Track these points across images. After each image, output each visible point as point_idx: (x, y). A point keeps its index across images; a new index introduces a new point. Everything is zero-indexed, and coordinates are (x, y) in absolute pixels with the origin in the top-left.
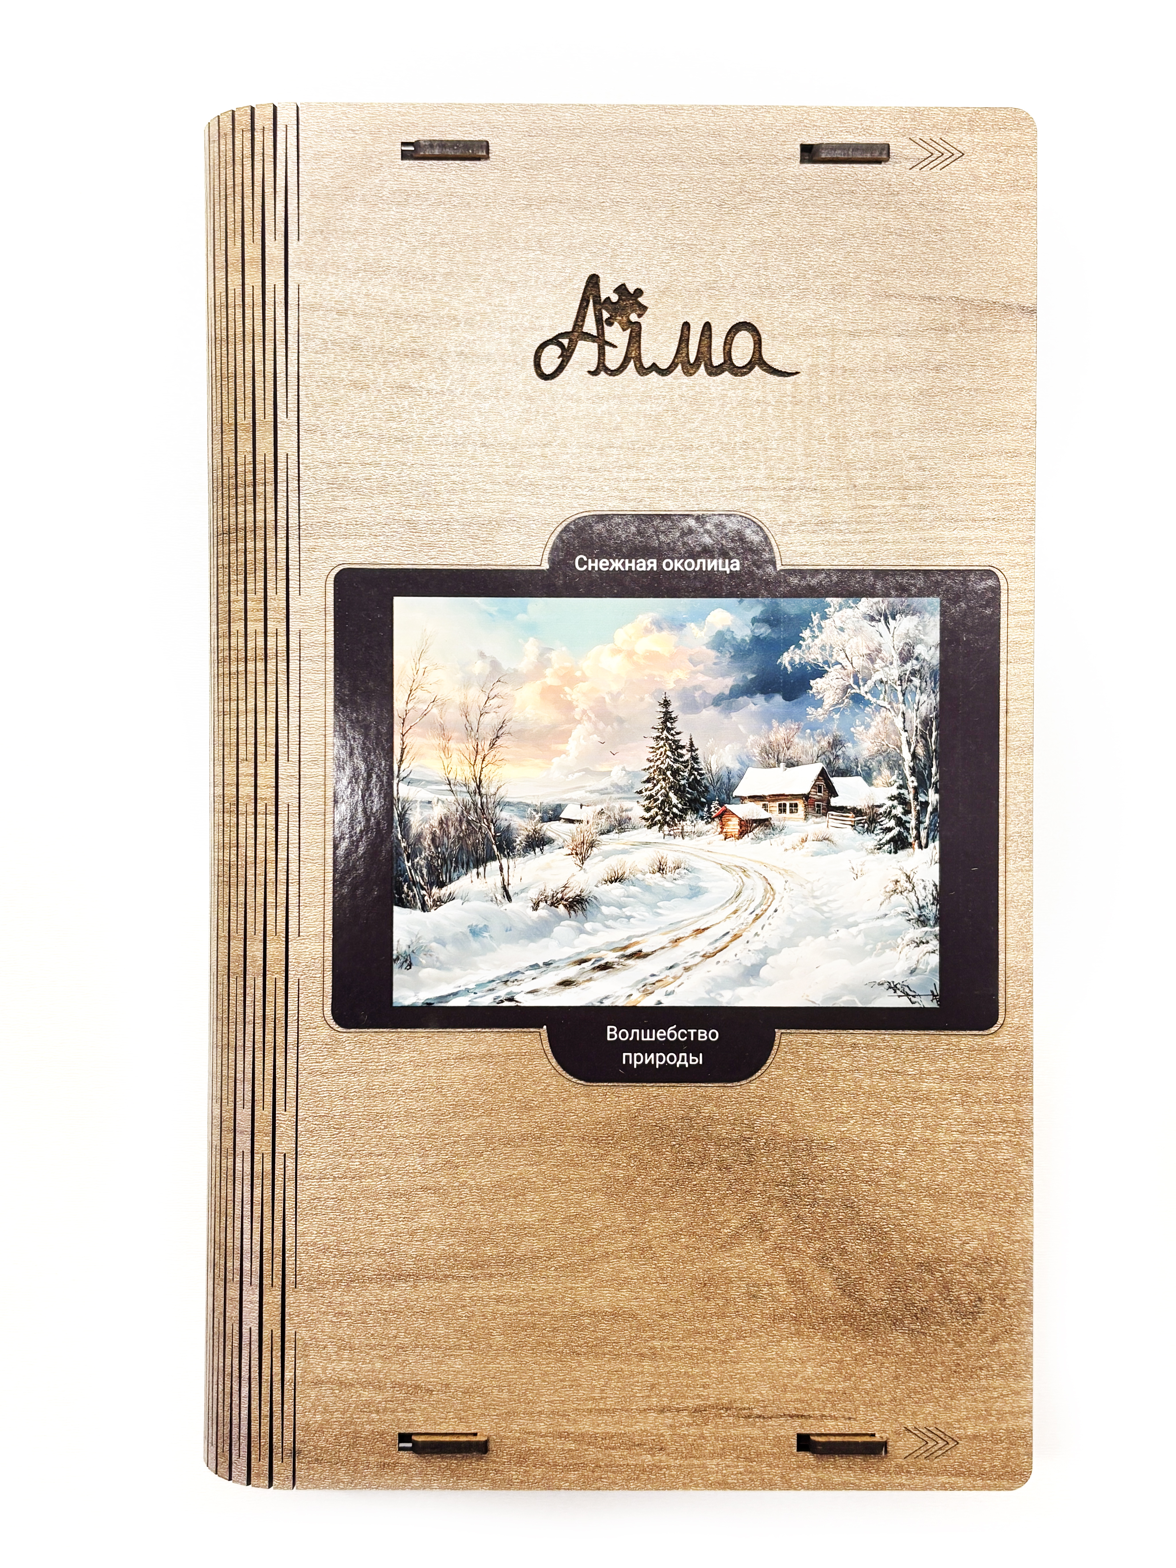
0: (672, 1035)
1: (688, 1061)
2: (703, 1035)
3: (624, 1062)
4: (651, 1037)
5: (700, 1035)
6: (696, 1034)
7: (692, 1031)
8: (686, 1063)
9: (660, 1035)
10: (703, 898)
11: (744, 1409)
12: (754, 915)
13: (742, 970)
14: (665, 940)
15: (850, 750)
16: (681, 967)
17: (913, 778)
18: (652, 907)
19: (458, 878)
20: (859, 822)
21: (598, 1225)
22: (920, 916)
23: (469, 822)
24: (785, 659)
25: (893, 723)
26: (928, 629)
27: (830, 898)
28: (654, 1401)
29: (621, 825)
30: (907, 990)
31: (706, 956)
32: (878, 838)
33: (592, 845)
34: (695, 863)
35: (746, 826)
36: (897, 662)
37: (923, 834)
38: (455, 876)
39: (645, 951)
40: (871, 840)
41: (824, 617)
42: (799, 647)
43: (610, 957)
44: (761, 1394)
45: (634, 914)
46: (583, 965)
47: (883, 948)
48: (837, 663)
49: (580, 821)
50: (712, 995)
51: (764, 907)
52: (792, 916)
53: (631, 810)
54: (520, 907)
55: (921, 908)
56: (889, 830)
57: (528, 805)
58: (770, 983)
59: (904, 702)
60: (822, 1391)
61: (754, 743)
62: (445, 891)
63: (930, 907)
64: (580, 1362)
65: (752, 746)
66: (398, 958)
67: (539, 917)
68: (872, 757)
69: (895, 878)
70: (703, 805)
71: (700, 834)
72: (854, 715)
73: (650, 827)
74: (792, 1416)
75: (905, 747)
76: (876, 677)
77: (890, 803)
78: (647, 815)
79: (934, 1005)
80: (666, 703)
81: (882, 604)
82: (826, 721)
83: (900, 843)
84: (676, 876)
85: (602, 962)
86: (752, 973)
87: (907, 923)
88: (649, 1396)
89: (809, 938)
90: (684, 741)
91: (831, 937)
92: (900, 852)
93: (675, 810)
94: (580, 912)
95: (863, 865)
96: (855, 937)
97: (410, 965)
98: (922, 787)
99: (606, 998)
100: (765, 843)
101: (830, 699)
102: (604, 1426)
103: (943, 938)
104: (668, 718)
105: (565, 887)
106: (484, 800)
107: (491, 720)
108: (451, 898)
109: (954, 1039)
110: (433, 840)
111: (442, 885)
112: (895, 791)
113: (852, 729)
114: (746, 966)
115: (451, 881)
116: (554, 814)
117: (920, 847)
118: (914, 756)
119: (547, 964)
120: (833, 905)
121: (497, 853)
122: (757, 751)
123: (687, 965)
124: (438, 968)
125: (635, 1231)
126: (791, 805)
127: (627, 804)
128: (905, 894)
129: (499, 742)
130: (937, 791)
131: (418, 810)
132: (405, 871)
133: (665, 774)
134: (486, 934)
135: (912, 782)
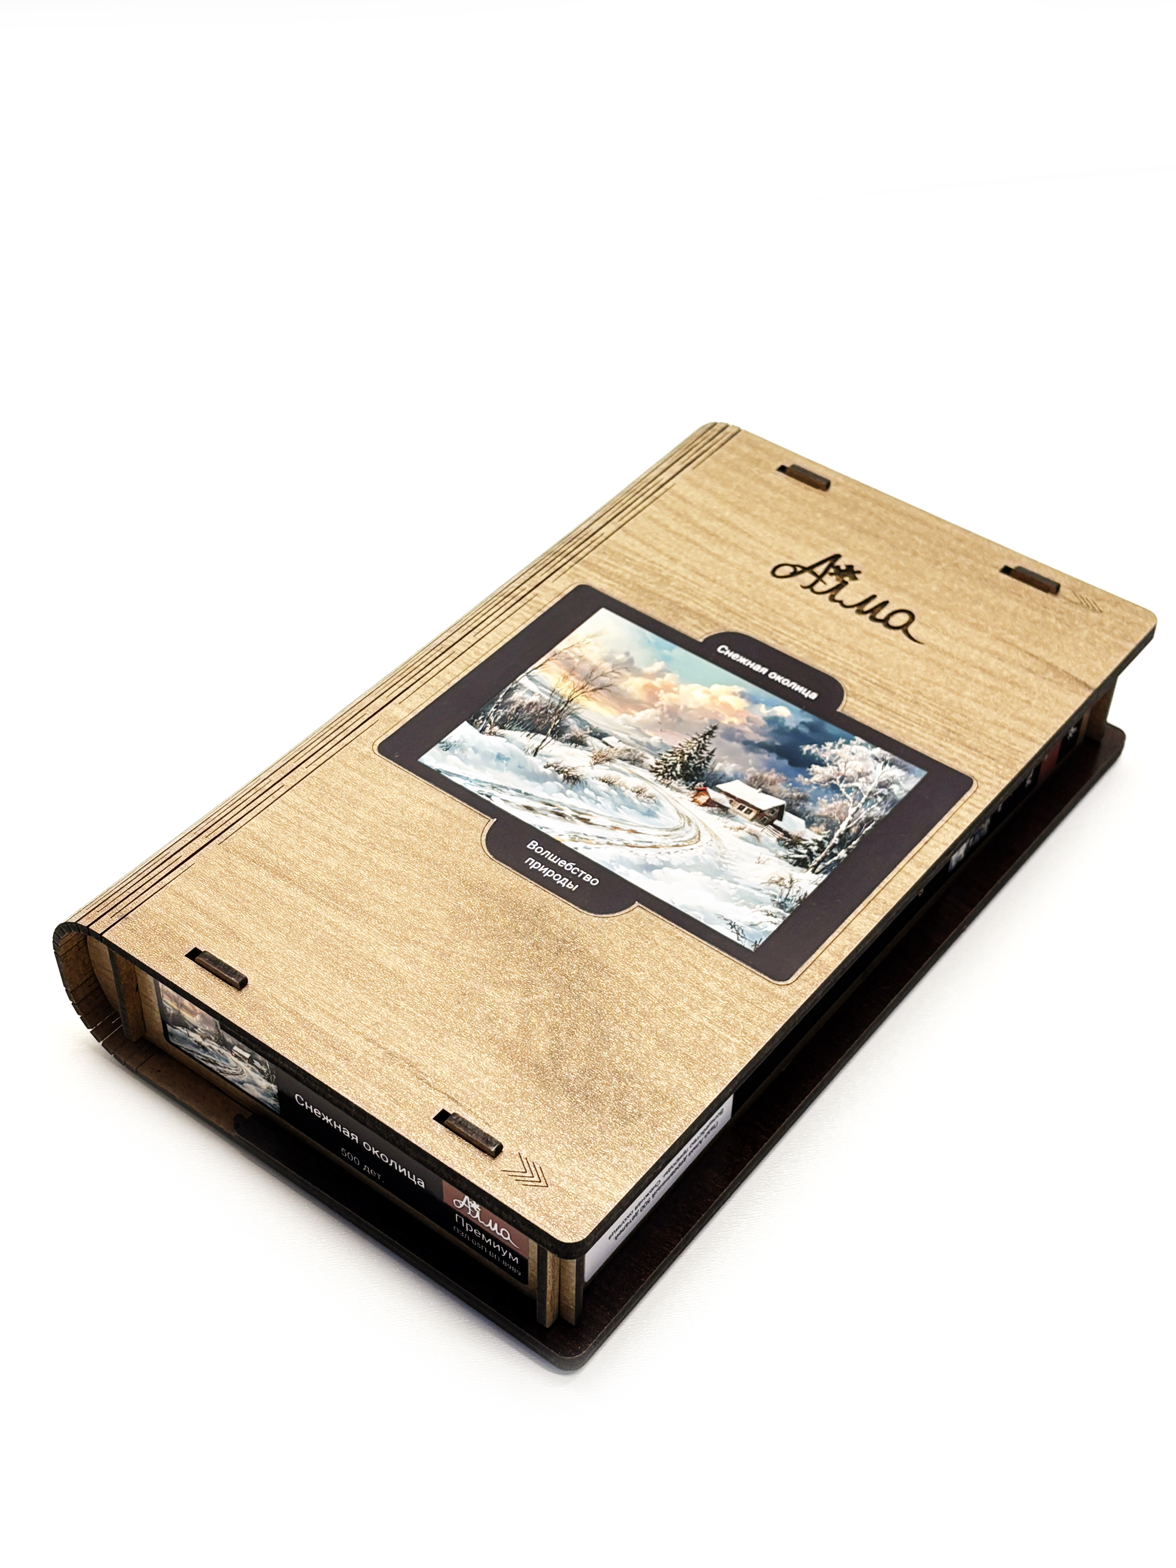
0: (568, 867)
1: (566, 884)
2: (588, 878)
3: (526, 862)
4: (555, 860)
5: (586, 876)
6: (584, 875)
7: (583, 872)
8: (564, 885)
9: (562, 863)
10: (651, 819)
11: (422, 1073)
12: (675, 844)
13: (643, 863)
14: (609, 823)
15: (809, 806)
16: (606, 841)
17: (837, 839)
18: (616, 806)
19: (516, 730)
20: (783, 840)
21: (430, 925)
22: (782, 902)
23: (546, 712)
24: (806, 748)
25: (847, 809)
26: (908, 781)
27: (732, 863)
28: (369, 1032)
29: (636, 761)
30: (740, 932)
31: (627, 845)
32: (789, 853)
33: (609, 760)
34: (663, 802)
35: (710, 803)
36: (875, 783)
37: (820, 867)
38: (514, 728)
39: (591, 821)
40: (783, 852)
41: (847, 743)
42: (820, 747)
43: (568, 812)
44: (442, 1072)
45: (602, 802)
46: (548, 806)
47: (744, 904)
48: (837, 765)
49: (612, 747)
50: (613, 864)
51: (686, 844)
52: (700, 857)
53: (647, 758)
54: (538, 763)
55: (786, 899)
56: (800, 853)
57: (588, 724)
58: (655, 879)
59: (863, 804)
60: (484, 1097)
61: (751, 772)
62: (502, 731)
63: (793, 902)
64: (345, 982)
65: (750, 772)
66: (443, 743)
67: (544, 773)
68: (819, 817)
69: (782, 876)
70: (694, 780)
71: (678, 791)
72: (826, 792)
73: (651, 771)
74: (449, 1097)
75: (845, 823)
76: (855, 784)
77: (812, 842)
78: (655, 766)
79: (752, 949)
80: (715, 728)
81: (889, 756)
82: (806, 786)
83: (802, 863)
84: (646, 800)
85: (561, 812)
86: (649, 868)
87: (770, 901)
88: (368, 1027)
89: (700, 873)
90: (710, 748)
91: (715, 881)
92: (797, 868)
93: (674, 773)
94: (570, 784)
95: (768, 859)
96: (731, 889)
97: (447, 750)
98: (841, 846)
99: (547, 828)
100: (715, 817)
101: (816, 779)
102: (325, 1025)
103: (786, 921)
104: (710, 733)
105: (573, 768)
106: (566, 708)
107: (606, 680)
108: (502, 736)
109: (749, 973)
110: (518, 708)
111: (502, 727)
112: (820, 838)
113: (819, 798)
114: (647, 864)
115: (510, 729)
116: (600, 735)
117: (813, 872)
118: (848, 830)
119: (526, 794)
120: (730, 867)
121: (549, 732)
122: (749, 776)
123: (611, 842)
124: (462, 760)
125: (448, 943)
126: (748, 810)
127: (647, 755)
128: (783, 887)
129: (599, 691)
130: (847, 853)
131: (524, 692)
132: (489, 711)
133: (684, 755)
134: (505, 762)
135: (835, 840)
